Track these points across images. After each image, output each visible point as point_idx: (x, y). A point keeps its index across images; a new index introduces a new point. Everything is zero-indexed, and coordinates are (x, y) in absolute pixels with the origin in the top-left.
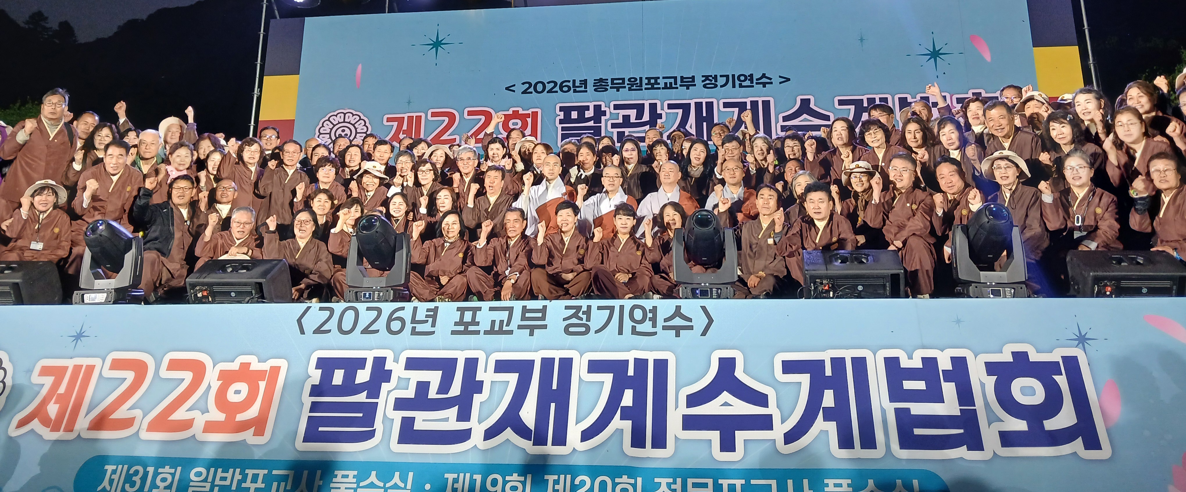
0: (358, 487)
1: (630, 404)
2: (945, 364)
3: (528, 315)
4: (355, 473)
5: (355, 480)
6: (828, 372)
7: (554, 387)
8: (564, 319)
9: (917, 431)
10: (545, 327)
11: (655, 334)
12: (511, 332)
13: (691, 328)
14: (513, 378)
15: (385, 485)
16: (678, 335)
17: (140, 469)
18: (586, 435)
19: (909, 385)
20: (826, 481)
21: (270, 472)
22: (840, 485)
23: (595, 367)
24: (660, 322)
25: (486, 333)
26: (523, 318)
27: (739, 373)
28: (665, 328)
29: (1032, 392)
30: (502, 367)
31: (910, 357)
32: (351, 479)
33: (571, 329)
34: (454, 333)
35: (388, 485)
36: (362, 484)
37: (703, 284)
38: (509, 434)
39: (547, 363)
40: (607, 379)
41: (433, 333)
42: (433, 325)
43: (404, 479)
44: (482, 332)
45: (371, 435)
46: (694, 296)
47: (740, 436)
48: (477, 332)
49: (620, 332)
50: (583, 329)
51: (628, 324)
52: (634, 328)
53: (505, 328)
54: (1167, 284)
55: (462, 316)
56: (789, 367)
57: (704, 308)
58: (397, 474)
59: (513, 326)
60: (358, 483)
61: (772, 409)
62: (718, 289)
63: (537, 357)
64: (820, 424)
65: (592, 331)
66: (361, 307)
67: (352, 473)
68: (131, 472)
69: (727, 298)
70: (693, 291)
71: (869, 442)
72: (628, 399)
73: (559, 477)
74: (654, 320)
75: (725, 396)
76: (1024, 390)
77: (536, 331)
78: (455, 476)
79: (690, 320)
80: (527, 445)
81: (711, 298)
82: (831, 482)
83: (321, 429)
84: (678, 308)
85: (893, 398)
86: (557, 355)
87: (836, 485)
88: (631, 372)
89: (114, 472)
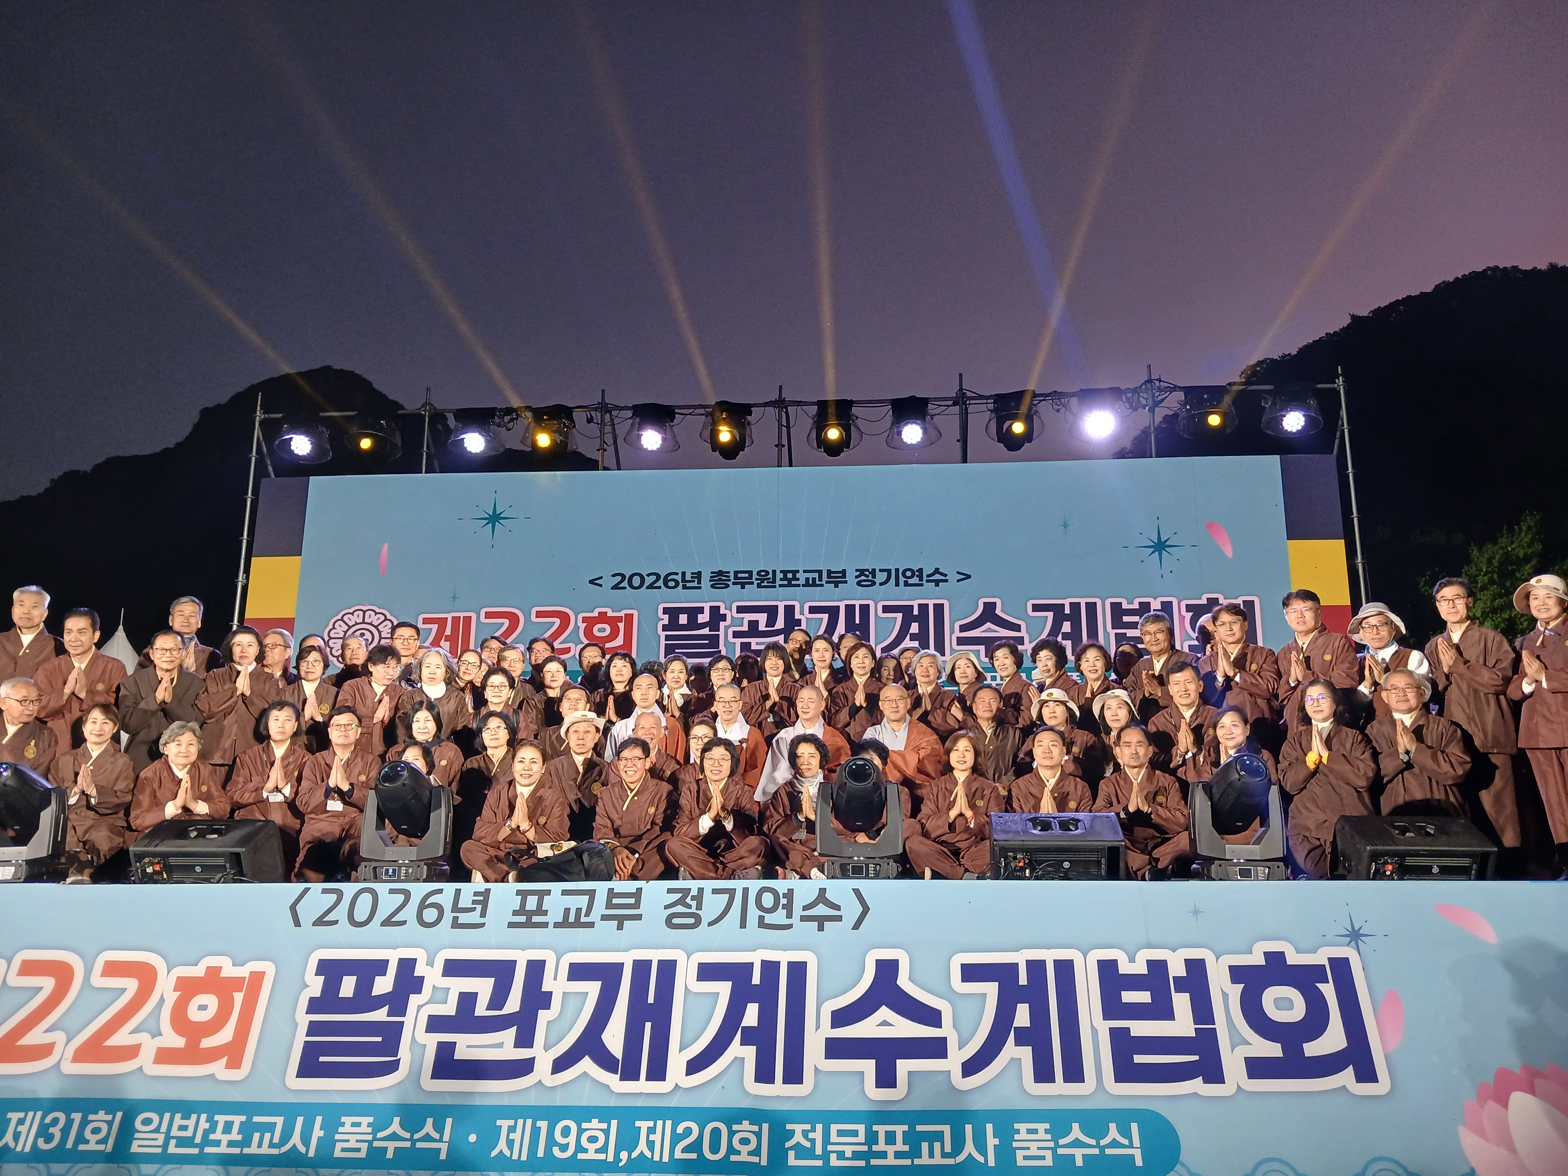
0: (375, 1139)
1: (754, 1023)
2: (1177, 969)
3: (615, 901)
4: (371, 1119)
5: (370, 1130)
6: (1023, 980)
7: (651, 1000)
8: (666, 907)
9: (1138, 1059)
10: (639, 917)
11: (790, 926)
12: (591, 925)
13: (839, 918)
14: (593, 988)
15: (412, 1136)
16: (821, 928)
17: (62, 1116)
18: (694, 1066)
19: (1129, 997)
20: (1016, 1126)
21: (250, 1118)
22: (1035, 1131)
23: (707, 972)
24: (798, 911)
25: (557, 925)
26: (609, 905)
27: (903, 982)
28: (804, 919)
29: (1288, 1005)
30: (578, 972)
31: (1132, 960)
32: (364, 1128)
33: (676, 921)
34: (511, 925)
35: (417, 1136)
36: (380, 1135)
37: (856, 858)
38: (586, 1065)
39: (641, 968)
40: (724, 989)
41: (483, 925)
42: (483, 914)
43: (439, 1127)
44: (551, 925)
45: (393, 1067)
46: (844, 875)
47: (904, 1067)
48: (545, 925)
49: (743, 925)
50: (691, 921)
51: (753, 913)
52: (761, 919)
53: (583, 919)
54: (1465, 862)
55: (523, 903)
56: (971, 973)
57: (857, 892)
58: (430, 1121)
59: (595, 916)
60: (374, 1133)
61: (946, 1030)
62: (876, 865)
63: (627, 959)
64: (1010, 1050)
65: (704, 922)
66: (381, 888)
67: (366, 1120)
68: (48, 1120)
69: (889, 878)
70: (843, 868)
71: (1074, 1073)
72: (751, 1016)
73: (655, 1124)
74: (789, 908)
75: (884, 1013)
76: (1279, 1003)
77: (627, 924)
78: (512, 1123)
79: (838, 908)
80: (612, 1080)
81: (867, 877)
82: (1022, 1127)
83: (322, 1059)
84: (823, 891)
85: (1108, 1015)
86: (655, 956)
87: (1029, 1131)
88: (756, 980)
89: (21, 1122)
